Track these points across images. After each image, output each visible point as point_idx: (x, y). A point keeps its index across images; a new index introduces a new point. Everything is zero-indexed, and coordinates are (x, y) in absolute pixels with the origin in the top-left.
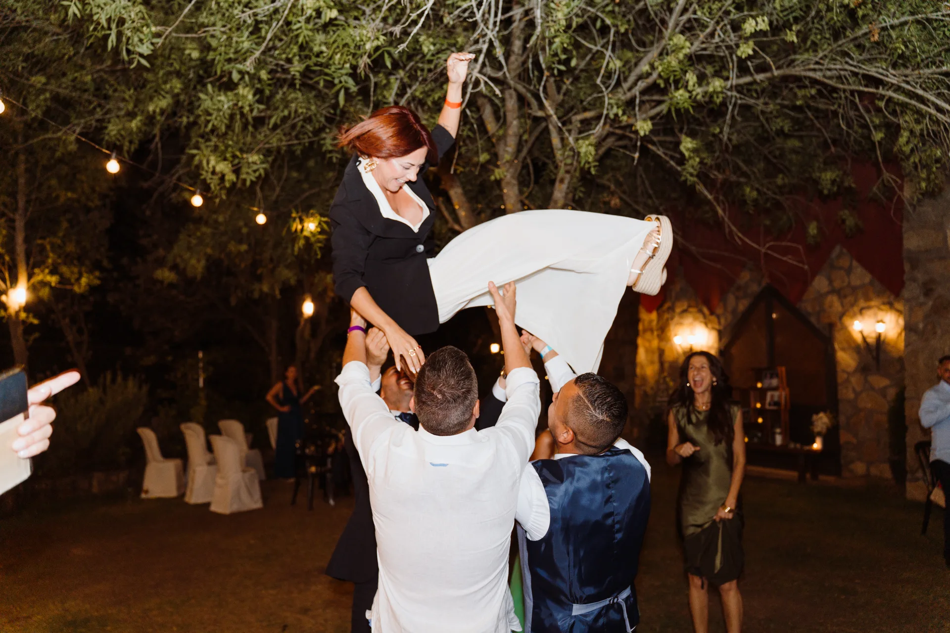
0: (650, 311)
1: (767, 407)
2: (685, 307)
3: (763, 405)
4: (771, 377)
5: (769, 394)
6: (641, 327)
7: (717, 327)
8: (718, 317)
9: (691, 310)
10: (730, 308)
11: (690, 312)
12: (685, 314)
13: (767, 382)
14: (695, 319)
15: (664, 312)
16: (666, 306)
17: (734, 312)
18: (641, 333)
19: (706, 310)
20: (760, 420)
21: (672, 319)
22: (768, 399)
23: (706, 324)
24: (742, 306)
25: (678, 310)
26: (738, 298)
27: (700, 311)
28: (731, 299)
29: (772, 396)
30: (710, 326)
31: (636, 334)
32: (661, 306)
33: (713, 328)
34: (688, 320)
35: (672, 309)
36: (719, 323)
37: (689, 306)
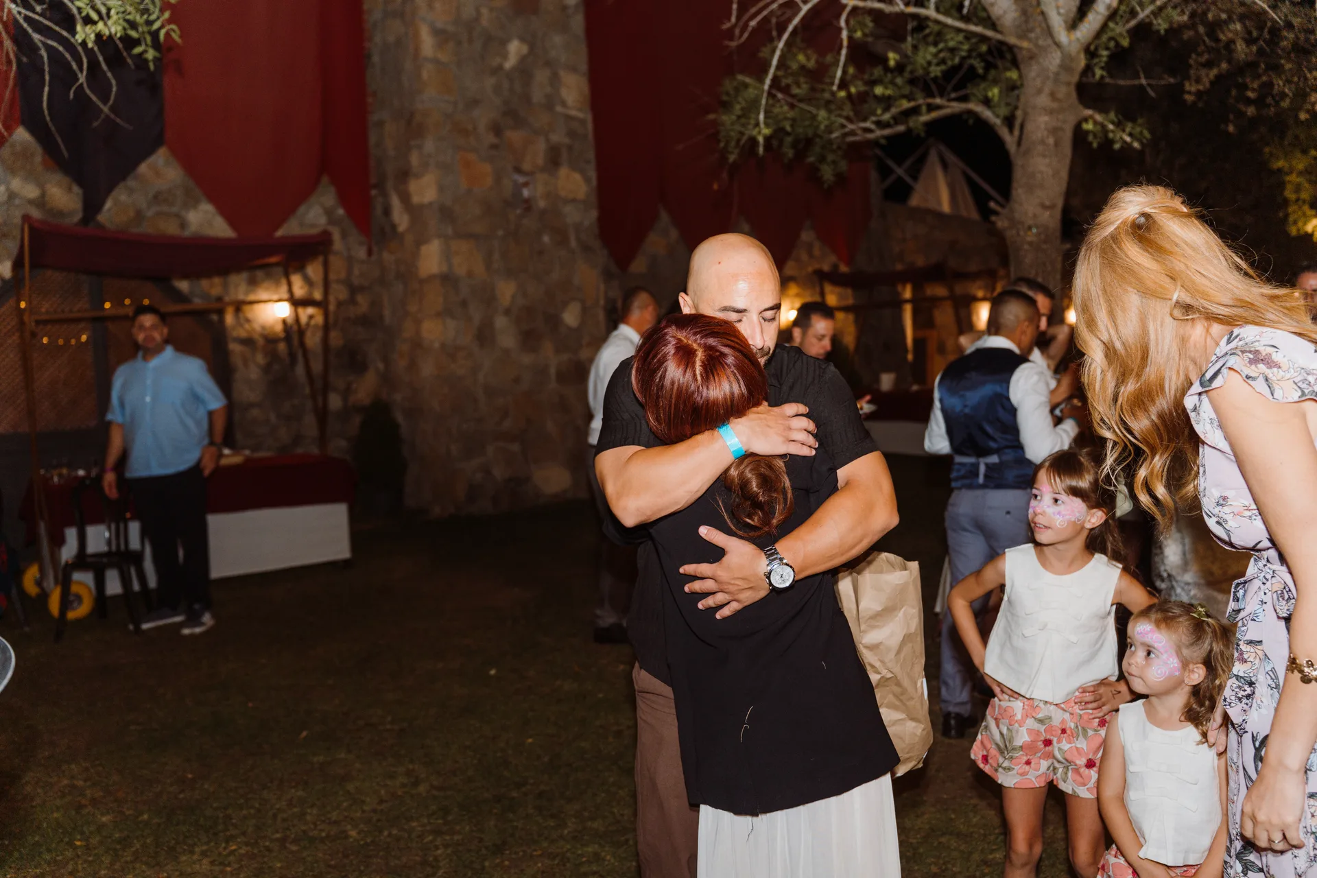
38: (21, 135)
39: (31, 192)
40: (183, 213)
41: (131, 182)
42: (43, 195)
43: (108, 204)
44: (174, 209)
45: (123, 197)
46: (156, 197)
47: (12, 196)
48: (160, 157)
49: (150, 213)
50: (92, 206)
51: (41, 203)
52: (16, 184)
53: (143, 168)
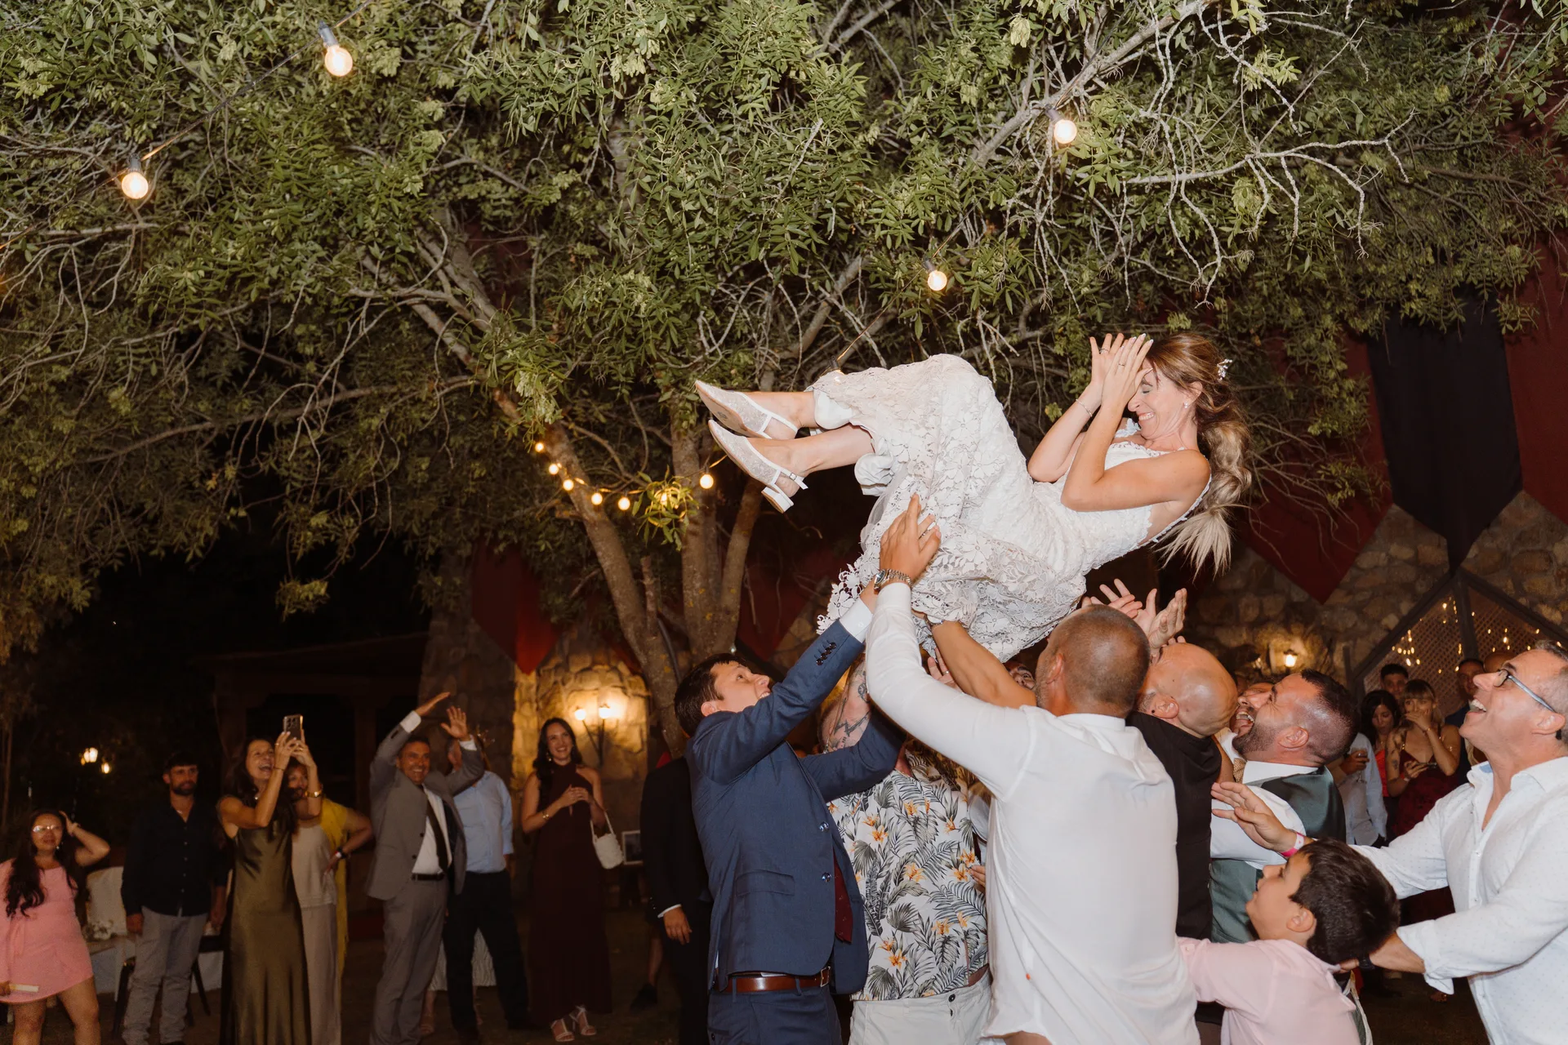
0: (527, 672)
2: (587, 665)
6: (517, 698)
7: (643, 692)
8: (644, 679)
9: (599, 667)
11: (596, 672)
12: (587, 675)
14: (604, 682)
15: (550, 671)
16: (553, 663)
18: (518, 706)
19: (622, 667)
21: (564, 684)
23: (624, 689)
25: (574, 669)
27: (614, 669)
30: (630, 691)
31: (511, 708)
32: (546, 662)
33: (636, 695)
34: (593, 683)
35: (565, 666)
36: (647, 687)
37: (594, 663)
38: (1395, 509)
39: (1406, 553)
40: (1549, 548)
41: (1495, 529)
42: (1417, 554)
43: (1473, 552)
44: (1539, 547)
45: (1488, 544)
46: (1519, 538)
47: (1391, 559)
48: (1521, 500)
49: (1514, 554)
50: (1456, 556)
51: (1415, 562)
52: (1394, 549)
53: (1505, 513)
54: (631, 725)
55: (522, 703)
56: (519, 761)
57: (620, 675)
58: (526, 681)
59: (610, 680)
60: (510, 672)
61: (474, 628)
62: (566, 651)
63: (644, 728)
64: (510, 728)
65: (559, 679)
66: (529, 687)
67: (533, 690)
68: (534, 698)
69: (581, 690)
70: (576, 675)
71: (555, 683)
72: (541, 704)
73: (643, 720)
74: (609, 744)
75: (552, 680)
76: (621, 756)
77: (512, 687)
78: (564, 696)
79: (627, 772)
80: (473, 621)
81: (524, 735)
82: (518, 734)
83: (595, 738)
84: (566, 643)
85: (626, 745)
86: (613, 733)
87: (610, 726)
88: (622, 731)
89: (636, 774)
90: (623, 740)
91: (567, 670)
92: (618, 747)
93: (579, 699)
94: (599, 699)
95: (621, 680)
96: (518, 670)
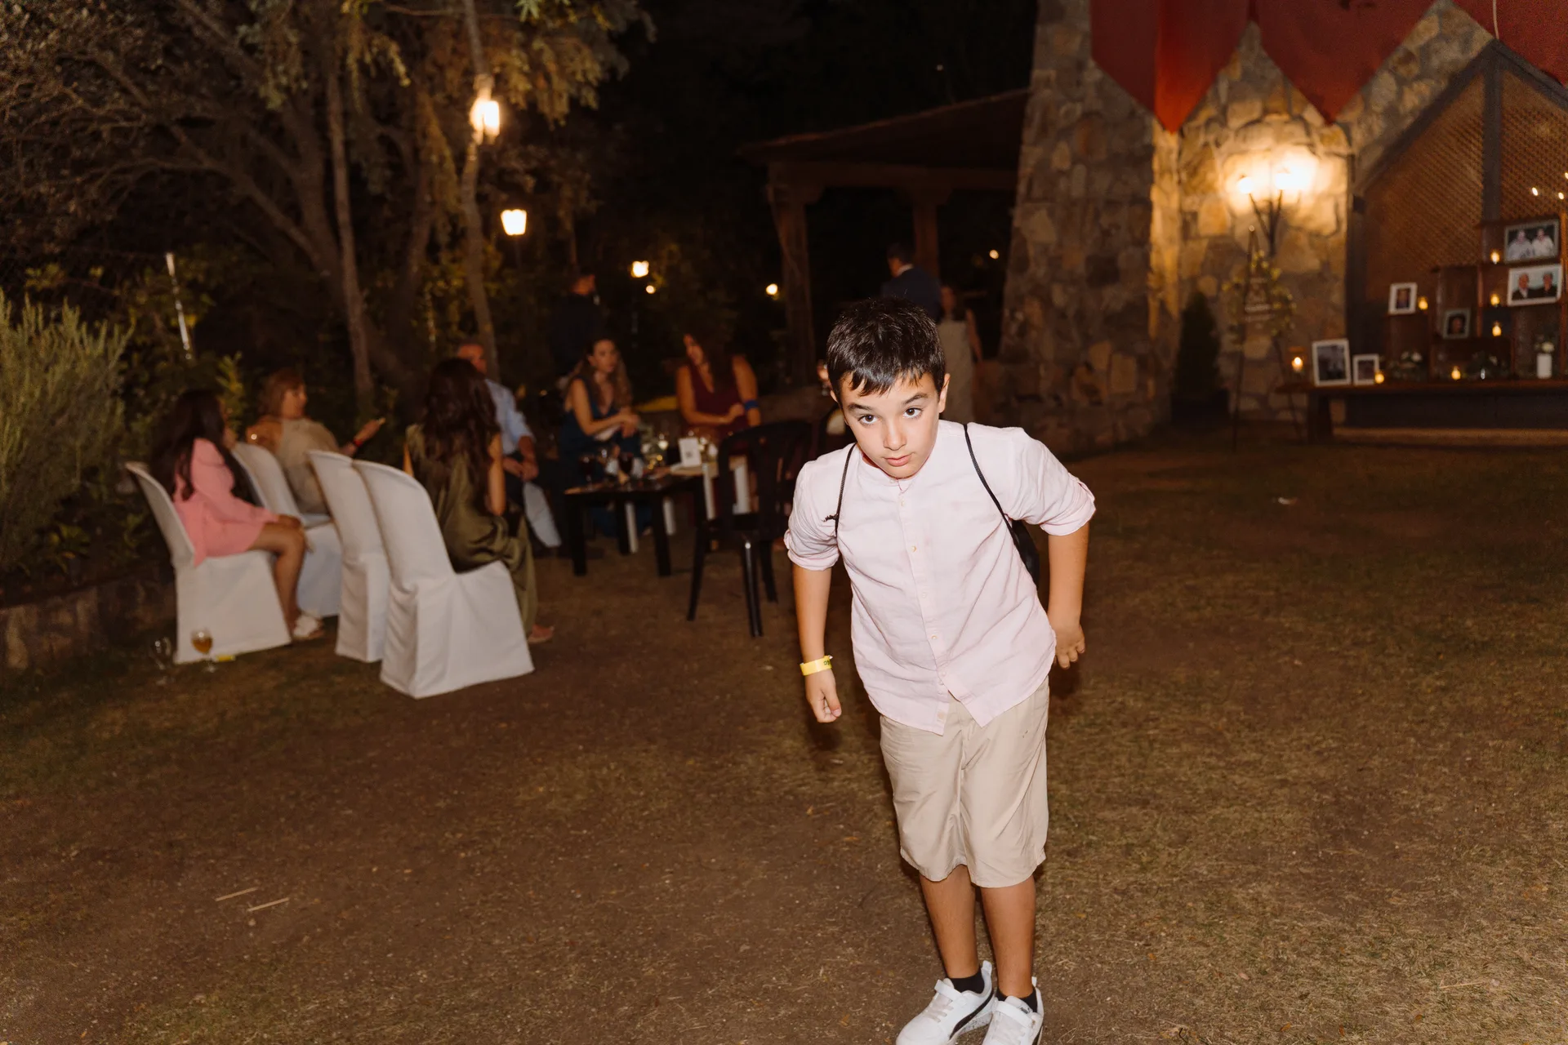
0: (1168, 129)
1: (1510, 302)
2: (1256, 115)
3: (1503, 297)
4: (1531, 236)
5: (1514, 277)
6: (1156, 166)
7: (1343, 149)
8: (1347, 129)
9: (1274, 118)
10: (1379, 105)
11: (1269, 124)
12: (1254, 130)
13: (1516, 251)
14: (1280, 138)
15: (1198, 128)
16: (1203, 116)
17: (1391, 112)
18: (1157, 177)
19: (1312, 115)
20: (1497, 331)
21: (1218, 144)
22: (1513, 284)
23: (1311, 146)
24: (1415, 98)
25: (1235, 123)
26: (1402, 82)
27: (1299, 119)
28: (1384, 86)
29: (1524, 280)
30: (1321, 148)
31: (1148, 180)
32: (1192, 116)
33: (1331, 154)
34: (1263, 140)
35: (1222, 119)
36: (1349, 140)
37: (1266, 112)
54: (1320, 198)
55: (1162, 174)
56: (1159, 252)
57: (1308, 128)
58: (1166, 142)
59: (1291, 135)
60: (1145, 130)
61: (1093, 74)
62: (1223, 100)
63: (1343, 201)
64: (1148, 206)
65: (1211, 138)
66: (1170, 152)
67: (1174, 156)
68: (1174, 166)
69: (1243, 153)
70: (1237, 132)
71: (1206, 145)
72: (1184, 176)
73: (1343, 187)
74: (1286, 226)
75: (1201, 140)
76: (1303, 241)
77: (1150, 150)
78: (1218, 162)
79: (1311, 262)
80: (1091, 64)
81: (1164, 216)
82: (1157, 215)
83: (1265, 218)
84: (1223, 87)
85: (1312, 226)
86: (1294, 210)
87: (1289, 200)
88: (1306, 207)
89: (1326, 265)
90: (1308, 218)
91: (1224, 123)
92: (1299, 229)
93: (1240, 165)
94: (1271, 164)
95: (1308, 133)
96: (1157, 127)
